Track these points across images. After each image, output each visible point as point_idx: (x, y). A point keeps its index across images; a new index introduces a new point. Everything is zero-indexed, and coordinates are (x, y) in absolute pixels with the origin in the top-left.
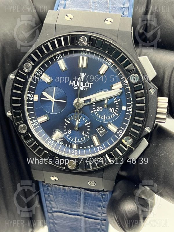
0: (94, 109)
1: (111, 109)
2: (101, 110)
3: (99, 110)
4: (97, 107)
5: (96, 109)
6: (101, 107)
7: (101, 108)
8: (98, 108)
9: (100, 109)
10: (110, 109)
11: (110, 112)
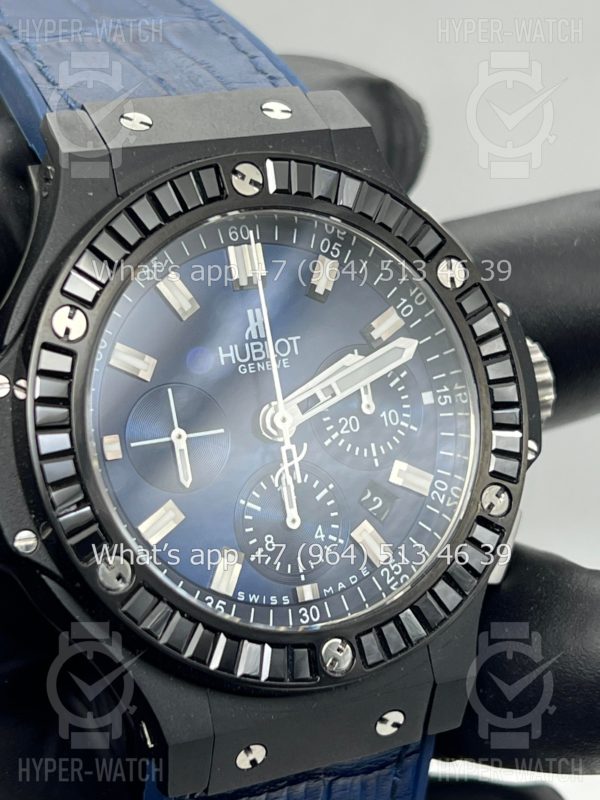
0: (332, 432)
1: (387, 415)
2: (355, 428)
3: (348, 428)
4: (340, 421)
5: (338, 428)
6: (352, 417)
7: (354, 421)
8: (344, 422)
9: (349, 425)
10: (384, 414)
11: (386, 424)
